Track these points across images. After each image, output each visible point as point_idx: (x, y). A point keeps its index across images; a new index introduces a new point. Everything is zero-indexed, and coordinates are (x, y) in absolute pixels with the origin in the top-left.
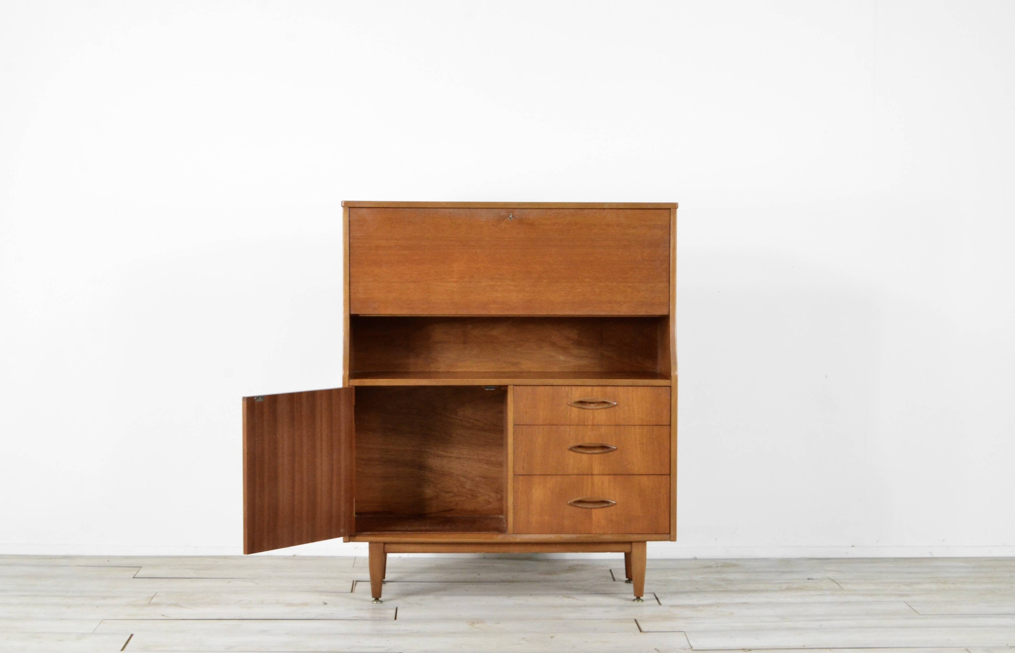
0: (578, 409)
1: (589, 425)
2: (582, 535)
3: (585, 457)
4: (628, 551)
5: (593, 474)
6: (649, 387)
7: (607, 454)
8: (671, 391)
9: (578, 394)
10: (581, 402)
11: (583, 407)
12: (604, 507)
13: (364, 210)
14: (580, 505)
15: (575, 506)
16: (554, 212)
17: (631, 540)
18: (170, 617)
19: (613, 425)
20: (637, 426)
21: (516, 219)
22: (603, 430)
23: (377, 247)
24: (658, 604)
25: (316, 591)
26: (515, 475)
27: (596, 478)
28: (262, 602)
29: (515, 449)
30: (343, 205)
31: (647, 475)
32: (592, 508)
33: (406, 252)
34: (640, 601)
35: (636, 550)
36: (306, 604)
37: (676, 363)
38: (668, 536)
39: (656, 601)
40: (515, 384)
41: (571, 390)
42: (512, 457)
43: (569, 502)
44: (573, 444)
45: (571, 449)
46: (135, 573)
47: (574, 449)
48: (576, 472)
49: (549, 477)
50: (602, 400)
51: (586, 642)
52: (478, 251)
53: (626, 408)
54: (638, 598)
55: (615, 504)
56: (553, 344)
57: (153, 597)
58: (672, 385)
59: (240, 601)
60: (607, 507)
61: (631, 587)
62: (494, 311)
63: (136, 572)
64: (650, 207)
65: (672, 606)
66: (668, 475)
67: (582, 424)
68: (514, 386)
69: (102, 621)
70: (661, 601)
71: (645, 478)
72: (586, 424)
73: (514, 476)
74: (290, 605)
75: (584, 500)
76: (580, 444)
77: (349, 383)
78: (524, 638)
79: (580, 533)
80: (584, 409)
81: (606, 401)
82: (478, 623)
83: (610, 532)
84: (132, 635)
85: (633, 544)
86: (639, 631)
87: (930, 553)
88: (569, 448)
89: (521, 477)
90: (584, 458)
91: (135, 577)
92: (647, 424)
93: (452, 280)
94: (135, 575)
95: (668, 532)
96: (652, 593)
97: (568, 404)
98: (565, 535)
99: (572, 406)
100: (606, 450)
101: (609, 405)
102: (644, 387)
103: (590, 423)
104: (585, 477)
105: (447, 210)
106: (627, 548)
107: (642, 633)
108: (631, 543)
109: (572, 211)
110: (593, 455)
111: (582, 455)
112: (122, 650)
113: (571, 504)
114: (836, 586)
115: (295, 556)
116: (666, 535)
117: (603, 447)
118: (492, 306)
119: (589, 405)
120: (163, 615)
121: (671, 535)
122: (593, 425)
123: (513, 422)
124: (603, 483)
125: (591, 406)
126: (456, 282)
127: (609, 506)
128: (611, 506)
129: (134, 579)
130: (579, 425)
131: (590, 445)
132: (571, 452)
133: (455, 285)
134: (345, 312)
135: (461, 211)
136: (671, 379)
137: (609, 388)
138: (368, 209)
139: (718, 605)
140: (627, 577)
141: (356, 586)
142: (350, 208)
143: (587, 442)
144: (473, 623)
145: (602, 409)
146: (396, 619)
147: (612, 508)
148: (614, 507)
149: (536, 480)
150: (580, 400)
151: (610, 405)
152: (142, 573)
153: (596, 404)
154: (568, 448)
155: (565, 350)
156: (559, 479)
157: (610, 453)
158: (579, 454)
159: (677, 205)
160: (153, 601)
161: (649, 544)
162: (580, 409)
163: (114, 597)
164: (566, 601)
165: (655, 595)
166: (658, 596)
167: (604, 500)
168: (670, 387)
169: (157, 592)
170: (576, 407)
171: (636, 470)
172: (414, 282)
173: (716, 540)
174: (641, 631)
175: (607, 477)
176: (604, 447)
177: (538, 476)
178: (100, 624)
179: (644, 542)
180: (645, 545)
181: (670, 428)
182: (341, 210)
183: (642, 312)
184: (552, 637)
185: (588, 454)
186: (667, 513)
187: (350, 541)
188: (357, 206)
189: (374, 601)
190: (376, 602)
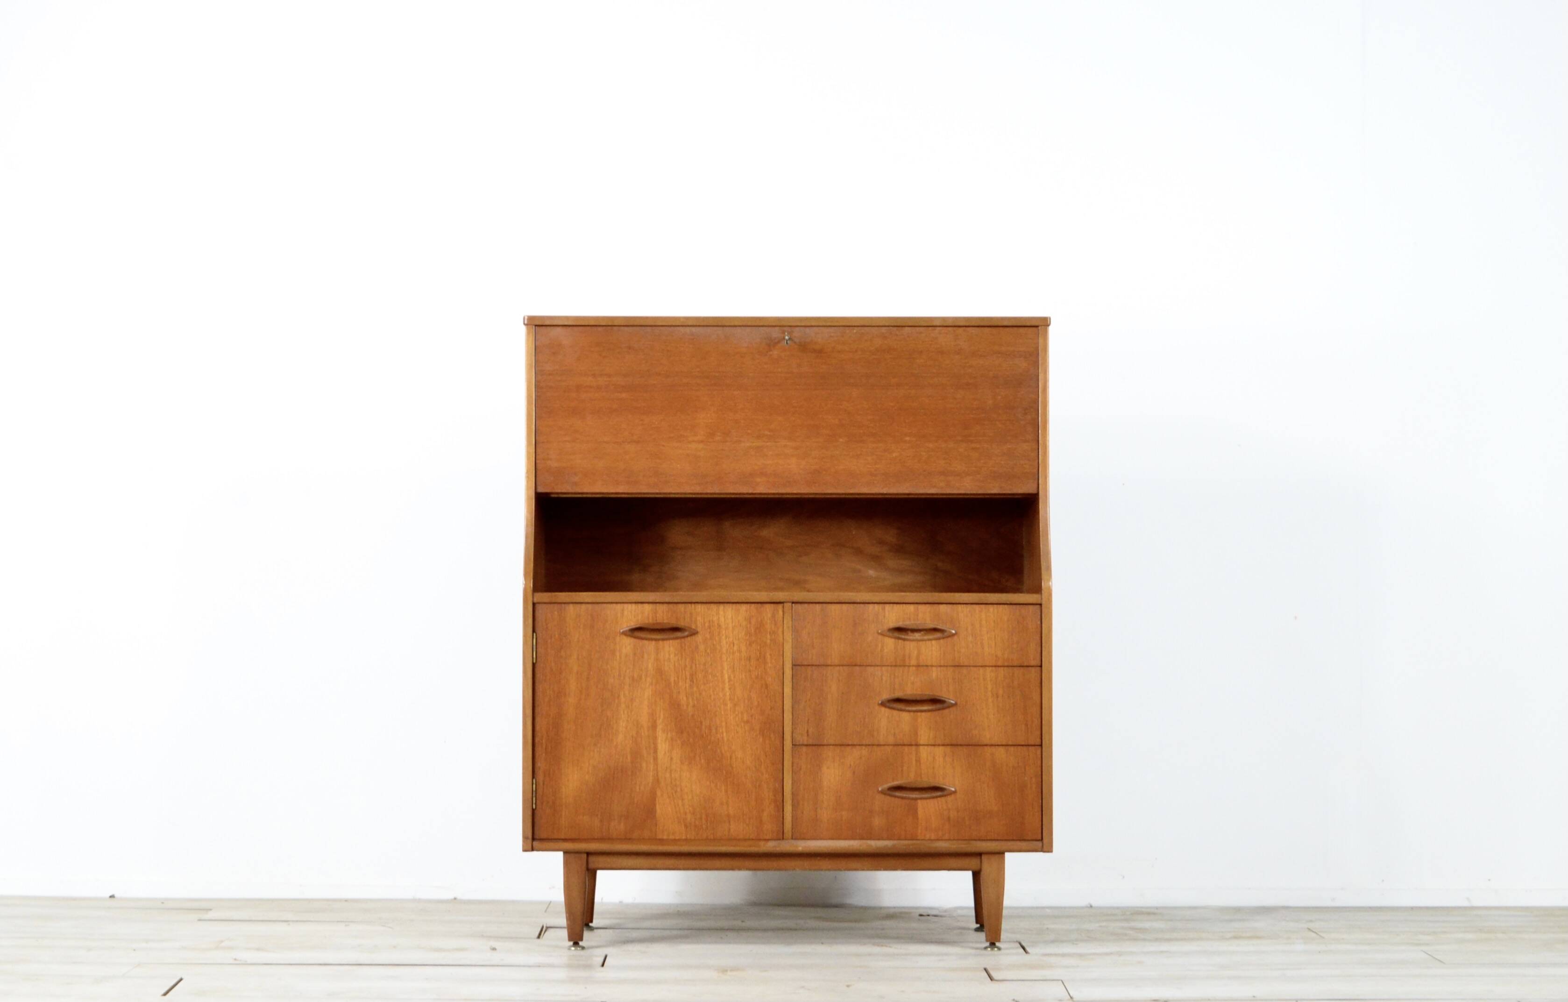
0: (893, 640)
1: (913, 665)
2: (903, 842)
3: (906, 717)
4: (976, 868)
5: (918, 744)
6: (1006, 606)
7: (941, 711)
8: (1042, 611)
9: (894, 616)
10: (899, 630)
11: (903, 637)
12: (937, 797)
13: (559, 329)
14: (898, 794)
15: (891, 795)
16: (855, 331)
17: (979, 850)
18: (246, 961)
19: (951, 665)
20: (987, 668)
21: (795, 343)
22: (935, 673)
23: (579, 388)
24: (1024, 953)
25: (483, 936)
26: (795, 745)
27: (924, 752)
28: (395, 946)
29: (794, 702)
30: (526, 322)
31: (1005, 745)
32: (917, 799)
33: (624, 395)
34: (996, 949)
35: (988, 867)
36: (463, 950)
37: (1049, 568)
38: (1039, 844)
39: (1022, 950)
40: (794, 600)
41: (884, 609)
42: (790, 716)
43: (880, 789)
44: (886, 696)
45: (883, 704)
47: (888, 704)
48: (891, 740)
49: (848, 749)
50: (932, 626)
51: (903, 991)
52: (736, 393)
53: (970, 638)
54: (993, 945)
55: (955, 792)
56: (858, 552)
57: (224, 940)
58: (1043, 603)
59: (360, 945)
60: (940, 796)
61: (982, 936)
62: (762, 488)
63: (203, 914)
64: (1005, 324)
65: (1045, 954)
66: (1037, 745)
67: (900, 664)
68: (793, 602)
69: (139, 964)
70: (1028, 949)
71: (1002, 750)
72: (907, 664)
73: (793, 746)
74: (438, 950)
75: (904, 786)
76: (898, 694)
77: (533, 598)
78: (803, 987)
79: (899, 839)
80: (904, 640)
81: (939, 627)
82: (731, 970)
83: (946, 837)
85: (983, 857)
86: (988, 978)
87: (1468, 899)
88: (880, 701)
89: (804, 749)
90: (904, 718)
91: (201, 919)
92: (1003, 664)
93: (696, 439)
94: (201, 917)
95: (1040, 838)
96: (1017, 941)
97: (878, 632)
98: (874, 841)
99: (884, 635)
100: (938, 706)
101: (943, 634)
102: (999, 606)
103: (913, 662)
104: (906, 748)
105: (688, 330)
106: (974, 862)
107: (993, 982)
108: (979, 855)
109: (884, 330)
110: (919, 714)
111: (901, 713)
112: (163, 994)
113: (882, 792)
114: (1313, 935)
115: (455, 899)
116: (1036, 842)
118: (758, 480)
119: (912, 634)
121: (1045, 843)
122: (918, 666)
123: (791, 660)
124: (934, 758)
125: (915, 636)
126: (702, 442)
127: (945, 795)
128: (948, 794)
129: (199, 921)
130: (896, 666)
131: (914, 698)
132: (883, 709)
133: (701, 446)
134: (528, 488)
135: (709, 330)
136: (1041, 594)
137: (942, 607)
138: (564, 328)
139: (1120, 954)
140: (977, 923)
141: (546, 933)
142: (536, 326)
143: (909, 692)
144: (725, 970)
145: (932, 639)
146: (603, 965)
147: (949, 798)
148: (953, 796)
149: (828, 753)
150: (897, 626)
151: (946, 634)
152: (212, 915)
153: (922, 633)
154: (878, 703)
155: (876, 559)
156: (865, 751)
157: (946, 711)
158: (895, 713)
159: (1049, 320)
160: (223, 944)
162: (897, 641)
163: (162, 940)
164: (876, 950)
165: (1020, 942)
166: (1024, 944)
167: (938, 785)
168: (1041, 605)
169: (231, 935)
170: (892, 637)
171: (987, 736)
172: (638, 442)
173: (1124, 877)
174: (991, 979)
175: (941, 748)
176: (936, 701)
177: (831, 747)
178: (134, 967)
179: (1001, 853)
180: (1003, 858)
181: (1041, 669)
182: (522, 330)
183: (994, 488)
184: (848, 985)
185: (909, 711)
186: (1037, 808)
187: (533, 850)
188: (548, 323)
189: (572, 946)
190: (574, 947)
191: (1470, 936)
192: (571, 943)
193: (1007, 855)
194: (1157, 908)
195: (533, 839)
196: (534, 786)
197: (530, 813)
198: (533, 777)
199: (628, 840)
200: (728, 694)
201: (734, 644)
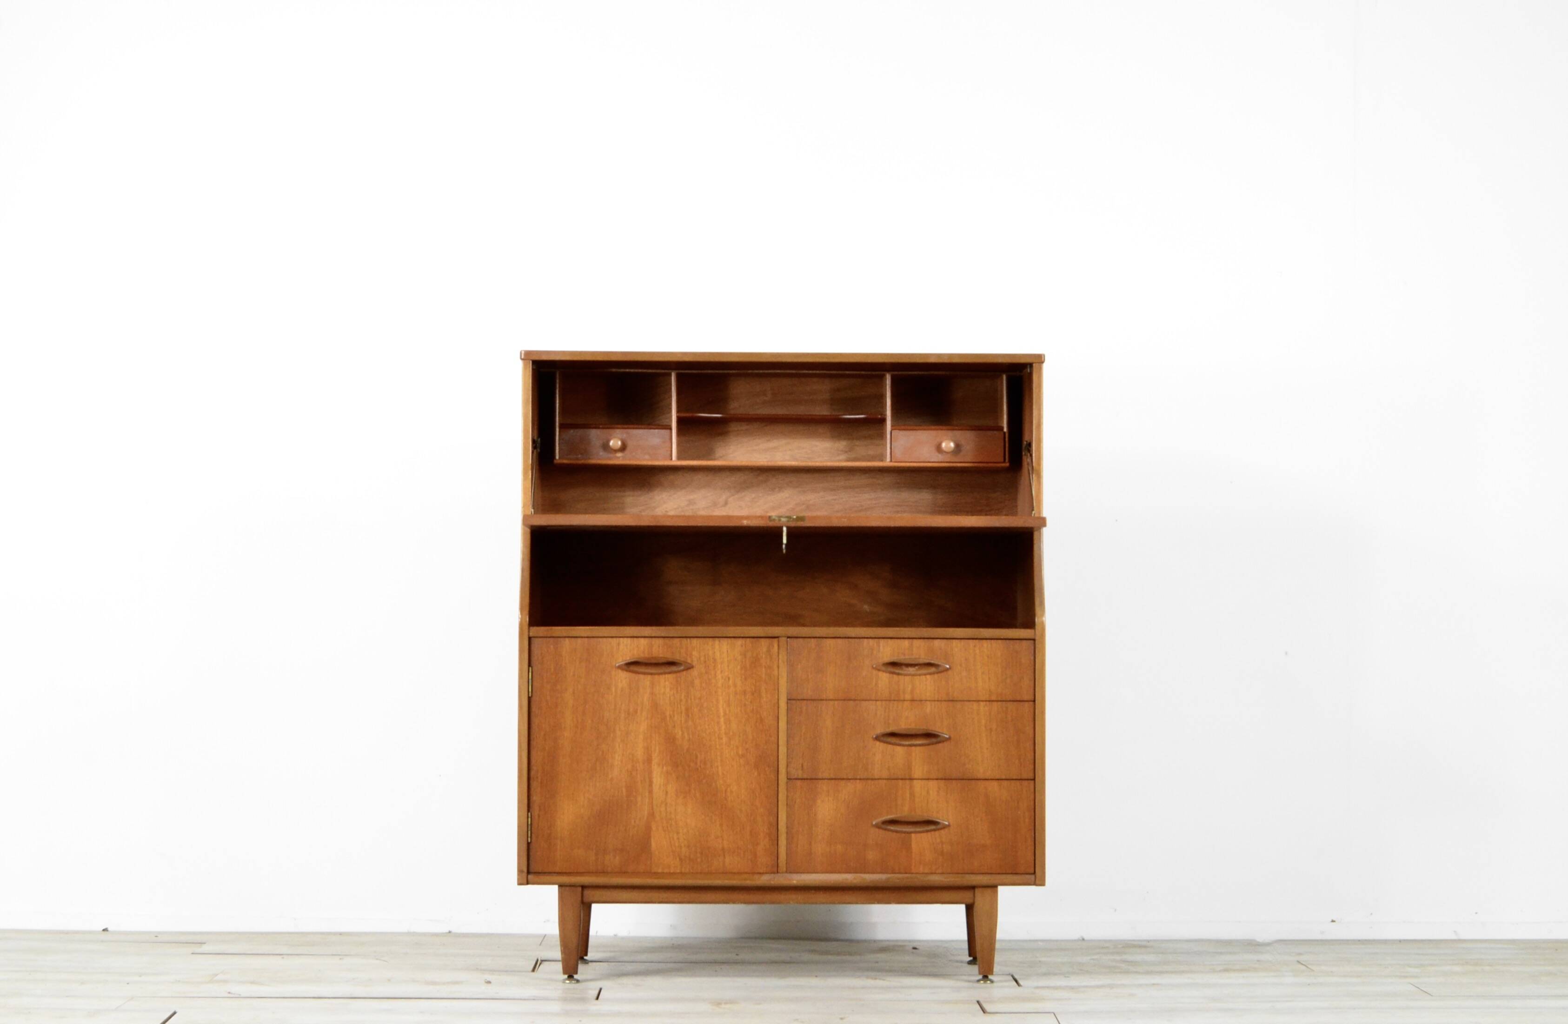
0: (888, 675)
1: (907, 701)
2: (897, 875)
4: (970, 901)
5: (912, 778)
6: (1000, 641)
7: (934, 746)
8: (1035, 646)
9: (888, 651)
10: (894, 665)
11: (897, 671)
12: (930, 831)
14: (892, 828)
15: (886, 830)
17: (974, 883)
18: (240, 995)
19: (945, 701)
20: (981, 702)
22: (928, 708)
24: (1017, 986)
25: (477, 971)
26: (790, 780)
27: (917, 785)
28: (389, 980)
29: (789, 736)
30: (523, 357)
31: (998, 780)
32: (911, 833)
34: (989, 982)
35: (981, 900)
36: (457, 983)
38: (1032, 878)
39: (1014, 983)
40: (789, 635)
41: (878, 645)
42: (785, 750)
43: (874, 823)
44: (880, 730)
45: (877, 738)
47: (882, 739)
48: (885, 774)
49: (843, 783)
50: (927, 661)
53: (964, 674)
54: (985, 977)
55: (949, 826)
56: (853, 587)
57: (219, 975)
58: (1037, 638)
59: (354, 979)
60: (934, 830)
61: (975, 969)
63: (199, 948)
64: (1000, 361)
65: (1037, 988)
66: (1031, 780)
67: (894, 698)
68: (788, 637)
69: (133, 998)
70: (1021, 982)
71: (995, 785)
72: (902, 699)
73: (788, 781)
74: (433, 983)
75: (899, 819)
76: (892, 729)
77: (529, 632)
78: (797, 1020)
79: (893, 872)
80: (898, 674)
81: (932, 662)
82: (726, 1004)
83: (940, 871)
84: (176, 1013)
85: (976, 890)
86: (982, 1012)
88: (874, 736)
89: (799, 783)
90: (899, 752)
91: (194, 953)
92: (997, 699)
94: (194, 951)
95: (1033, 872)
96: (1009, 974)
97: (873, 667)
98: (868, 875)
99: (879, 670)
100: (934, 740)
101: (938, 669)
102: (992, 641)
103: (908, 697)
104: (900, 782)
106: (968, 895)
107: (987, 1015)
108: (973, 888)
110: (913, 748)
111: (895, 747)
113: (877, 826)
114: (1303, 968)
116: (1028, 876)
117: (929, 735)
119: (907, 669)
120: (229, 993)
121: (1037, 876)
122: (913, 700)
123: (786, 696)
124: (928, 792)
125: (909, 671)
127: (939, 829)
128: (941, 829)
129: (192, 955)
130: (890, 700)
131: (908, 732)
132: (878, 743)
136: (1035, 629)
137: (937, 642)
139: (1111, 986)
140: (970, 955)
141: (541, 967)
142: (533, 360)
143: (903, 727)
144: (719, 1004)
145: (925, 675)
146: (597, 998)
147: (943, 832)
148: (946, 830)
149: (823, 786)
150: (892, 661)
151: (940, 669)
152: (206, 949)
153: (917, 667)
154: (873, 738)
155: (871, 594)
156: (859, 785)
157: (940, 745)
158: (889, 747)
159: (1043, 357)
160: (217, 978)
161: (1001, 889)
162: (891, 675)
163: (156, 974)
164: (870, 982)
165: (1013, 976)
166: (1016, 977)
167: (930, 819)
168: (1034, 640)
169: (225, 969)
170: (886, 672)
171: (980, 772)
173: (1115, 910)
174: (984, 1011)
175: (935, 783)
177: (826, 781)
178: (127, 1001)
179: (994, 887)
180: (996, 892)
181: (1035, 704)
185: (903, 745)
186: (1030, 842)
187: (528, 883)
188: (544, 358)
189: (566, 979)
190: (569, 980)
191: (1457, 969)
192: (566, 976)
193: (1000, 888)
194: (1148, 941)
195: (529, 872)
196: (529, 819)
197: (525, 846)
198: (529, 811)
199: (623, 873)
200: (723, 728)
201: (729, 679)
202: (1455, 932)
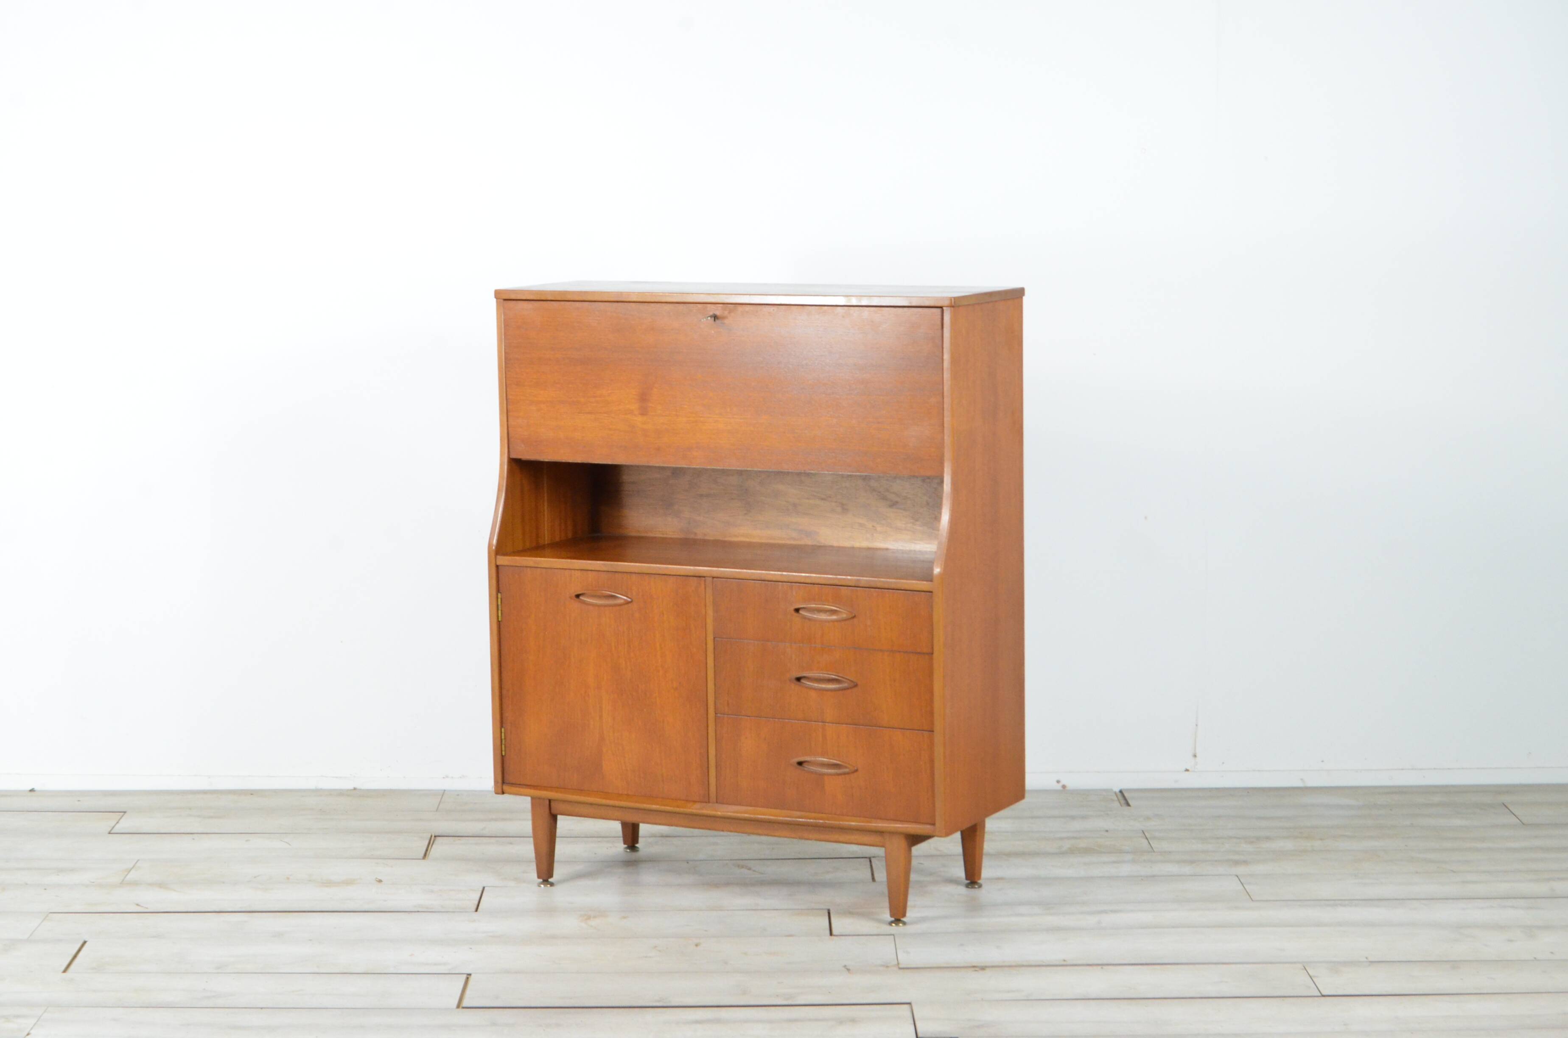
1: (818, 646)
2: (810, 814)
3: (813, 694)
5: (824, 721)
6: (901, 592)
7: (845, 691)
12: (841, 774)
13: (522, 304)
14: (807, 768)
15: (803, 768)
17: (881, 829)
18: (147, 908)
19: (852, 648)
20: (885, 652)
22: (837, 654)
23: (539, 361)
25: (371, 857)
26: (718, 713)
27: (829, 729)
28: (288, 878)
29: (716, 673)
30: (496, 295)
31: (901, 728)
32: (826, 773)
34: (901, 924)
35: (889, 845)
36: (349, 882)
38: (932, 827)
40: (715, 575)
41: (792, 588)
42: (713, 686)
43: (793, 762)
44: (796, 672)
45: (794, 680)
46: (113, 823)
47: (797, 681)
48: (800, 714)
49: (763, 720)
52: (673, 368)
53: (869, 623)
55: (855, 771)
57: (130, 871)
59: (255, 877)
60: (845, 774)
63: (115, 822)
66: (931, 731)
67: (807, 642)
68: (713, 577)
69: (47, 916)
71: (898, 733)
72: (813, 643)
73: (716, 714)
74: (328, 883)
75: (814, 761)
76: (807, 672)
77: (498, 560)
78: (656, 947)
79: (809, 811)
80: (810, 619)
81: (838, 609)
82: (595, 917)
83: (854, 812)
84: (85, 942)
85: (885, 835)
88: (792, 678)
89: (725, 716)
91: (112, 832)
92: (899, 650)
94: (113, 827)
95: (933, 822)
100: (843, 686)
102: (894, 591)
103: (819, 642)
104: (814, 724)
105: (630, 305)
107: (833, 937)
110: (824, 692)
111: (808, 692)
112: (65, 971)
113: (796, 766)
115: (355, 789)
116: (929, 826)
118: (694, 454)
119: (817, 614)
120: (137, 904)
121: (936, 827)
122: (823, 646)
123: (713, 633)
124: (840, 735)
125: (819, 616)
127: (848, 773)
128: (851, 773)
129: (110, 835)
131: (819, 676)
132: (795, 685)
141: (433, 847)
142: (504, 299)
143: (817, 671)
144: (589, 918)
145: (835, 622)
146: (476, 910)
147: (851, 777)
148: (854, 774)
149: (746, 722)
151: (846, 616)
152: (126, 824)
153: (826, 613)
154: (788, 679)
156: (777, 723)
157: (849, 691)
158: (803, 692)
160: (132, 876)
163: (72, 870)
167: (842, 763)
169: (138, 860)
171: (885, 719)
175: (845, 726)
176: (839, 681)
177: (748, 717)
178: (43, 921)
181: (933, 658)
183: (904, 470)
184: (697, 945)
185: (816, 689)
186: (930, 793)
187: (503, 793)
188: (513, 297)
189: (541, 883)
190: (544, 885)
192: (541, 880)
195: (503, 782)
196: (503, 735)
197: (499, 757)
198: (502, 726)
199: (581, 791)
200: (660, 661)
201: (663, 614)
202: (1302, 779)
